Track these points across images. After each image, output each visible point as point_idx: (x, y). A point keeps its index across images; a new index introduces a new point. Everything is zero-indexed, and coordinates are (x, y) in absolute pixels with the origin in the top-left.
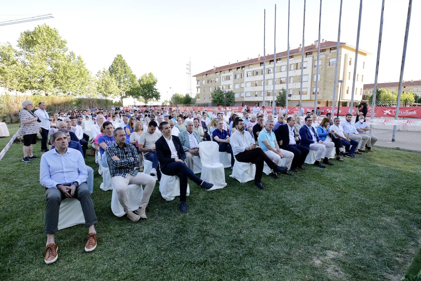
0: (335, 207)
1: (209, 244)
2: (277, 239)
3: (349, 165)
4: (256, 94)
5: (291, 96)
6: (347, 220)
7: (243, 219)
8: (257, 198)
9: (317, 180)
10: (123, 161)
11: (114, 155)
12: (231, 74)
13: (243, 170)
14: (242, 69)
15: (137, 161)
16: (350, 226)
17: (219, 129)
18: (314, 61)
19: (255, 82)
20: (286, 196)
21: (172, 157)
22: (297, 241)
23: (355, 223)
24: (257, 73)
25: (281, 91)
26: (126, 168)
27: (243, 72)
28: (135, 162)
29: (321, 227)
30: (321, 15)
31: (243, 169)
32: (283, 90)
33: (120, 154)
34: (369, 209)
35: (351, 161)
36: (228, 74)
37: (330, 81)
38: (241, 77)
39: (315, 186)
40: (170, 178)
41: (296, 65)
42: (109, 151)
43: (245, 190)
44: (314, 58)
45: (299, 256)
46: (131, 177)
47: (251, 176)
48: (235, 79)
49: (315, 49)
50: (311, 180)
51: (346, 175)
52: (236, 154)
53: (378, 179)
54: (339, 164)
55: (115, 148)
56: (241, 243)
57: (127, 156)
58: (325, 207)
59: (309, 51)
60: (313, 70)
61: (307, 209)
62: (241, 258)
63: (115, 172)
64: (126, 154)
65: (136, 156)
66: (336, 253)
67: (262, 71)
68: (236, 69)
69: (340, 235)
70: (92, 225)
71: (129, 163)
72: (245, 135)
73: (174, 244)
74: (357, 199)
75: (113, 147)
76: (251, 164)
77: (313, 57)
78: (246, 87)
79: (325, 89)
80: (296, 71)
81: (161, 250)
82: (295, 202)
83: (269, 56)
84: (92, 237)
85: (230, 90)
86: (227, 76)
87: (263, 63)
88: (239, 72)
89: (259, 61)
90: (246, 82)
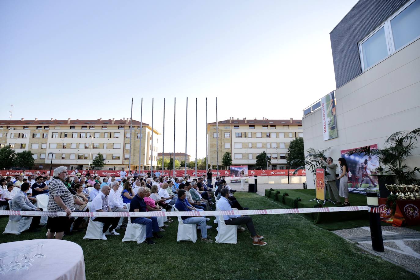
4: (64, 156)
12: (28, 132)
14: (44, 129)
18: (125, 134)
19: (62, 144)
24: (66, 136)
27: (47, 132)
32: (99, 154)
36: (20, 130)
37: (138, 150)
38: (43, 137)
41: (110, 134)
44: (126, 131)
48: (33, 137)
49: (126, 124)
59: (121, 124)
60: (125, 140)
67: (73, 134)
68: (36, 128)
77: (125, 130)
78: (49, 148)
79: (134, 156)
80: (110, 139)
83: (79, 122)
85: (26, 150)
86: (19, 133)
87: (74, 127)
88: (41, 131)
89: (69, 124)
90: (50, 143)
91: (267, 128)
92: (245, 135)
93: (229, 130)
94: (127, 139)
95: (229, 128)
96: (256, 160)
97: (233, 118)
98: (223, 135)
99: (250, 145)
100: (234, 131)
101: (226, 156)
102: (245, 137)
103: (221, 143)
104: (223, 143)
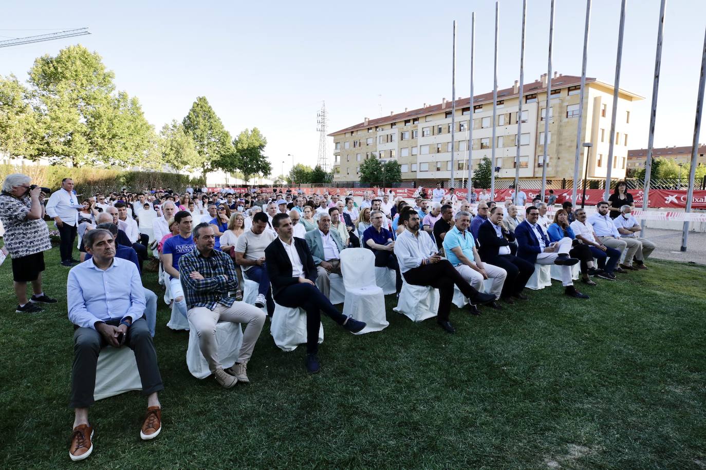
0: (580, 366)
1: (359, 430)
2: (478, 422)
3: (604, 293)
4: (439, 166)
5: (500, 170)
6: (603, 390)
7: (418, 385)
8: (442, 348)
9: (549, 317)
10: (209, 281)
11: (193, 271)
12: (395, 131)
13: (417, 299)
14: (414, 124)
15: (233, 281)
16: (610, 401)
17: (374, 226)
18: (540, 110)
19: (436, 146)
20: (493, 346)
21: (294, 274)
22: (515, 425)
23: (617, 396)
24: (440, 130)
25: (483, 162)
26: (213, 293)
27: (416, 128)
28: (230, 282)
29: (557, 402)
30: (553, 31)
31: (417, 297)
32: (485, 159)
33: (205, 269)
34: (643, 370)
35: (607, 285)
36: (388, 131)
37: (568, 144)
38: (413, 138)
39: (546, 328)
40: (291, 312)
41: (508, 117)
42: (186, 264)
43: (421, 335)
44: (540, 105)
45: (520, 453)
46: (224, 310)
47: (431, 310)
48: (402, 139)
49: (542, 88)
50: (537, 319)
51: (600, 309)
52: (404, 272)
53: (658, 317)
54: (587, 290)
55: (195, 258)
56: (416, 429)
57: (217, 272)
58: (562, 365)
59: (531, 93)
60: (539, 126)
61: (532, 369)
62: (415, 455)
63: (195, 301)
64: (214, 270)
65: (231, 272)
66: (586, 449)
67: (449, 127)
68: (404, 123)
69: (593, 416)
70: (154, 392)
71: (220, 285)
72: (420, 237)
73: (297, 427)
74: (620, 352)
75: (193, 257)
76: (430, 290)
77: (538, 103)
78: (420, 154)
80: (508, 126)
81: (275, 439)
82: (510, 356)
83: (461, 102)
84: (153, 415)
85: (393, 159)
86: (387, 135)
87: (451, 113)
88: (409, 127)
89: (444, 109)
90: (421, 146)
94: (543, 122)
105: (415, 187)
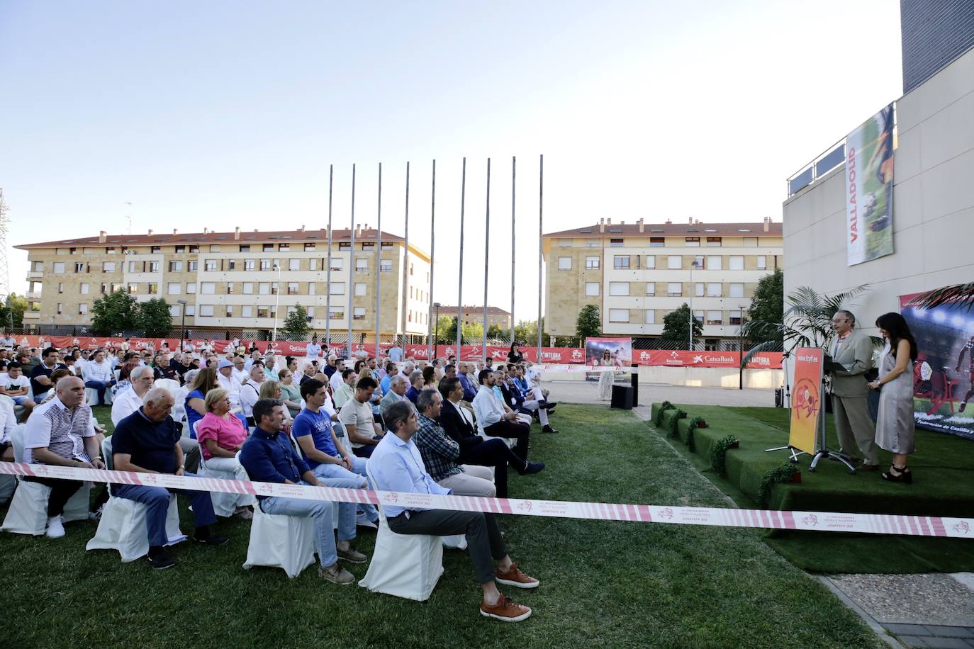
4: (229, 310)
5: (312, 321)
12: (159, 259)
14: (191, 252)
18: (354, 260)
19: (225, 285)
24: (232, 266)
27: (195, 258)
32: (297, 307)
36: (146, 256)
38: (189, 270)
41: (321, 262)
44: (355, 254)
48: (170, 271)
59: (344, 240)
60: (353, 276)
67: (245, 263)
68: (174, 249)
77: (353, 252)
78: (201, 293)
79: (375, 311)
80: (321, 272)
86: (145, 262)
87: (248, 246)
88: (184, 256)
89: (238, 241)
90: (202, 283)
91: (696, 244)
92: (639, 263)
93: (597, 251)
94: (358, 273)
95: (596, 245)
96: (663, 326)
97: (609, 220)
98: (581, 263)
99: (651, 289)
100: (611, 252)
101: (587, 315)
102: (639, 267)
103: (578, 284)
104: (581, 283)
105: (228, 338)
